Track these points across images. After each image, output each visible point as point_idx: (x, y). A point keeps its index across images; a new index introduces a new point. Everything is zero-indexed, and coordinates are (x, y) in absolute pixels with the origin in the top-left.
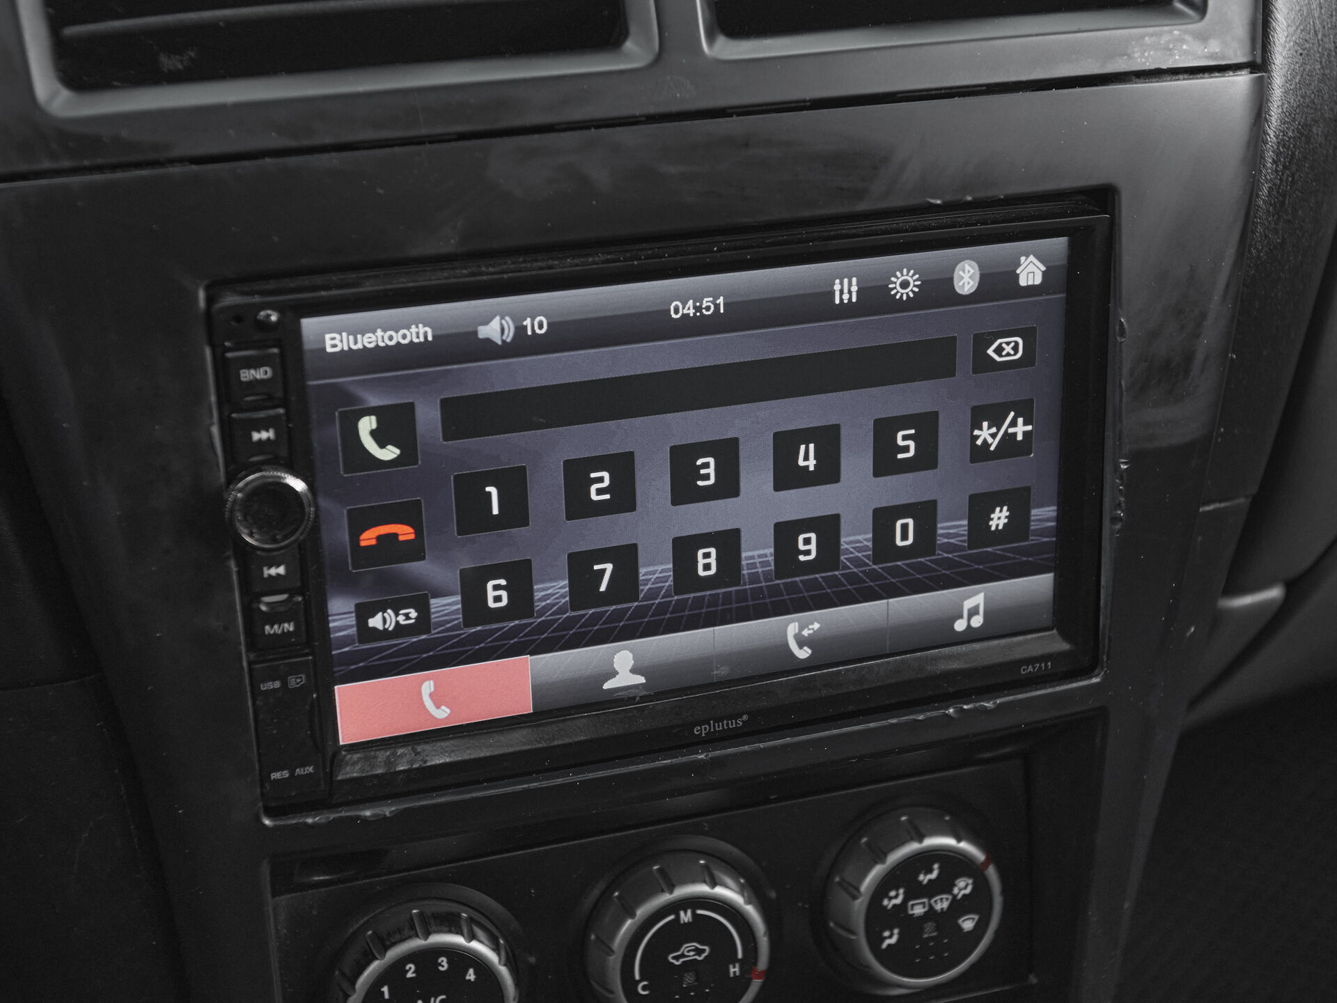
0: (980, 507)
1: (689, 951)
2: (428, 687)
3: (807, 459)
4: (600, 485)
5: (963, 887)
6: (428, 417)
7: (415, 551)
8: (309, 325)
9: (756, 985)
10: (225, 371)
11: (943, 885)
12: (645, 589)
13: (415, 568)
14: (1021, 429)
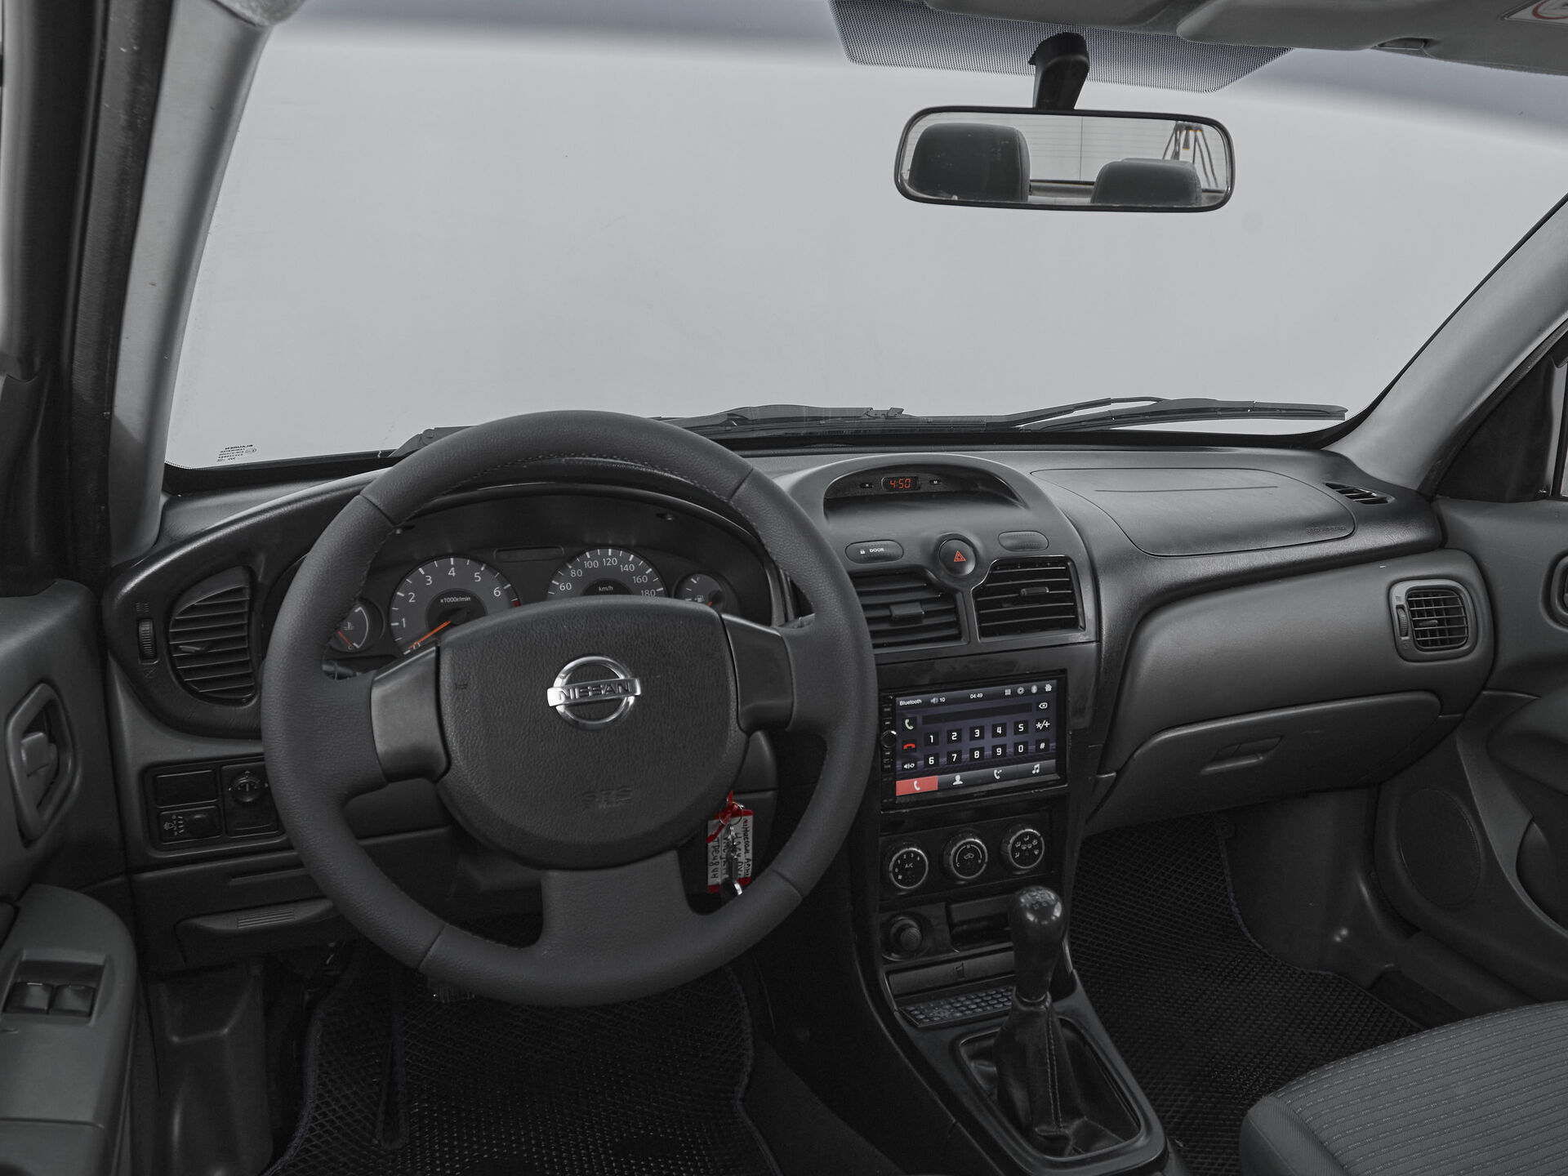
0: (1038, 743)
1: (969, 856)
2: (915, 783)
3: (999, 730)
4: (954, 736)
5: (1035, 842)
6: (920, 720)
7: (915, 750)
8: (897, 699)
9: (985, 866)
10: (881, 709)
11: (1030, 841)
12: (963, 760)
13: (915, 754)
14: (1047, 724)
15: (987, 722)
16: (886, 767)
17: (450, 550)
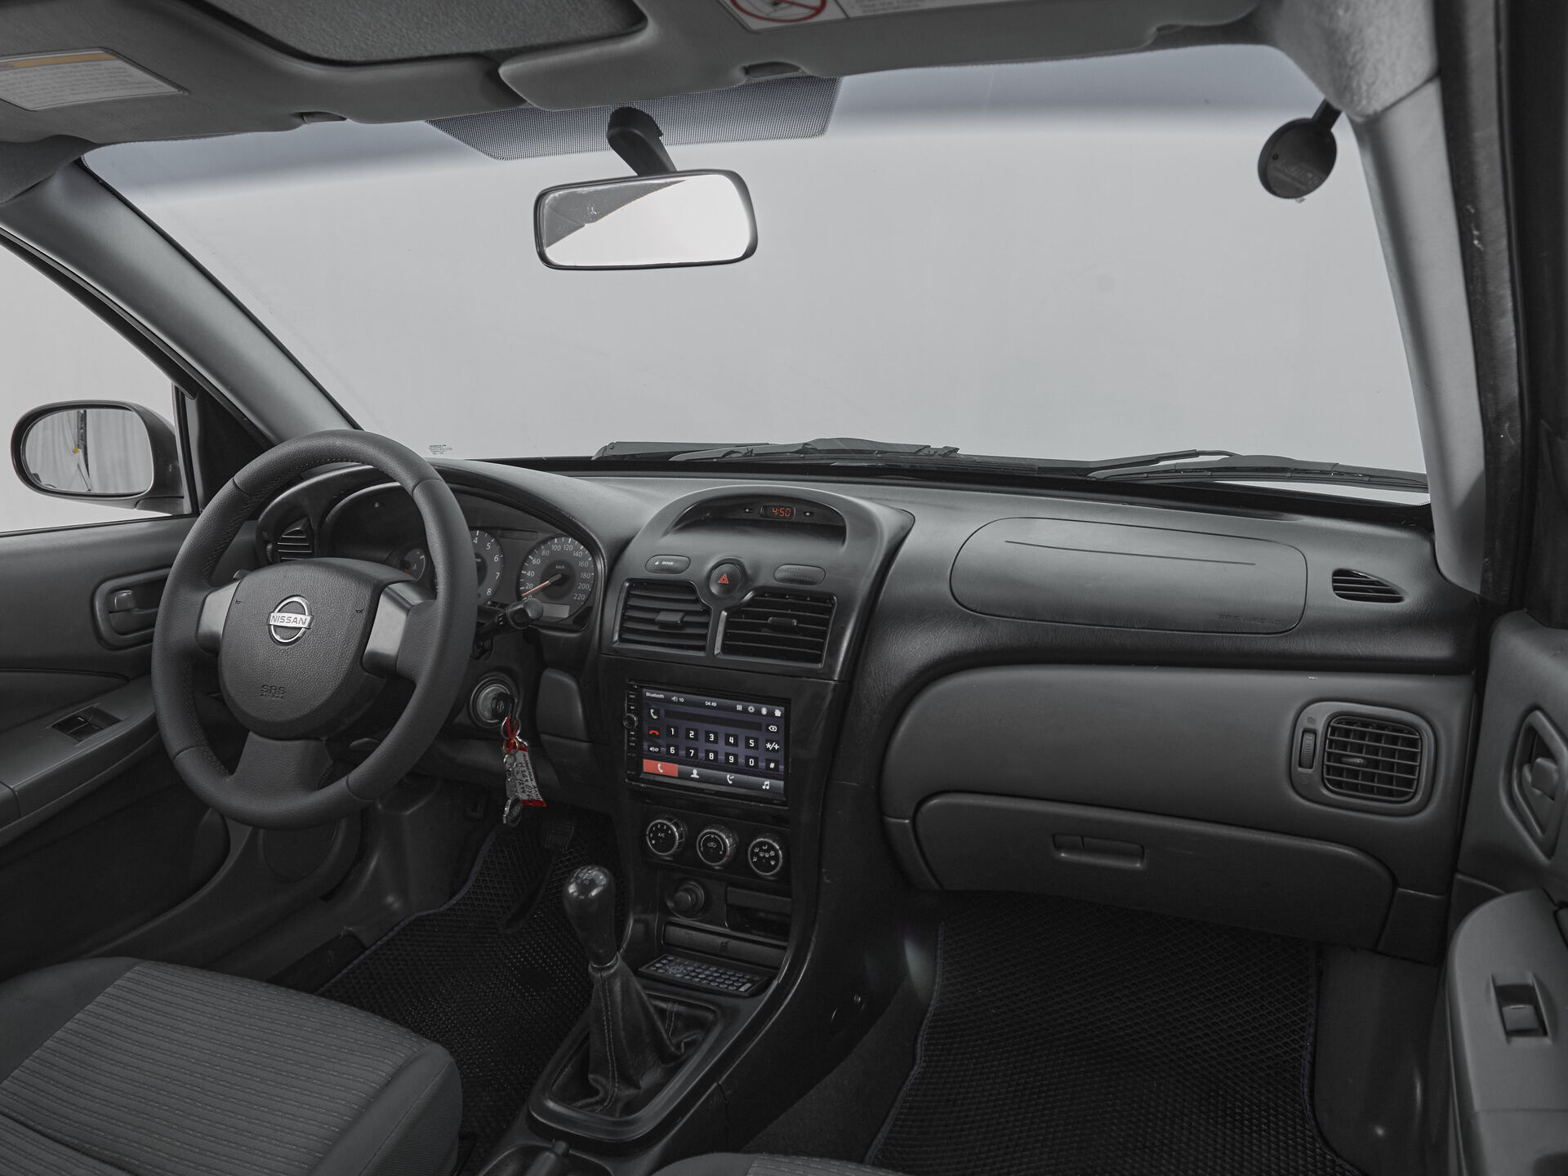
0: (768, 762)
1: (712, 844)
2: (659, 765)
4: (692, 734)
5: (772, 853)
6: (662, 712)
7: (658, 737)
8: (644, 690)
9: (725, 858)
10: (629, 695)
11: (767, 851)
12: (700, 758)
13: (658, 740)
14: (777, 747)
15: (722, 730)
16: (631, 744)
17: (479, 525)
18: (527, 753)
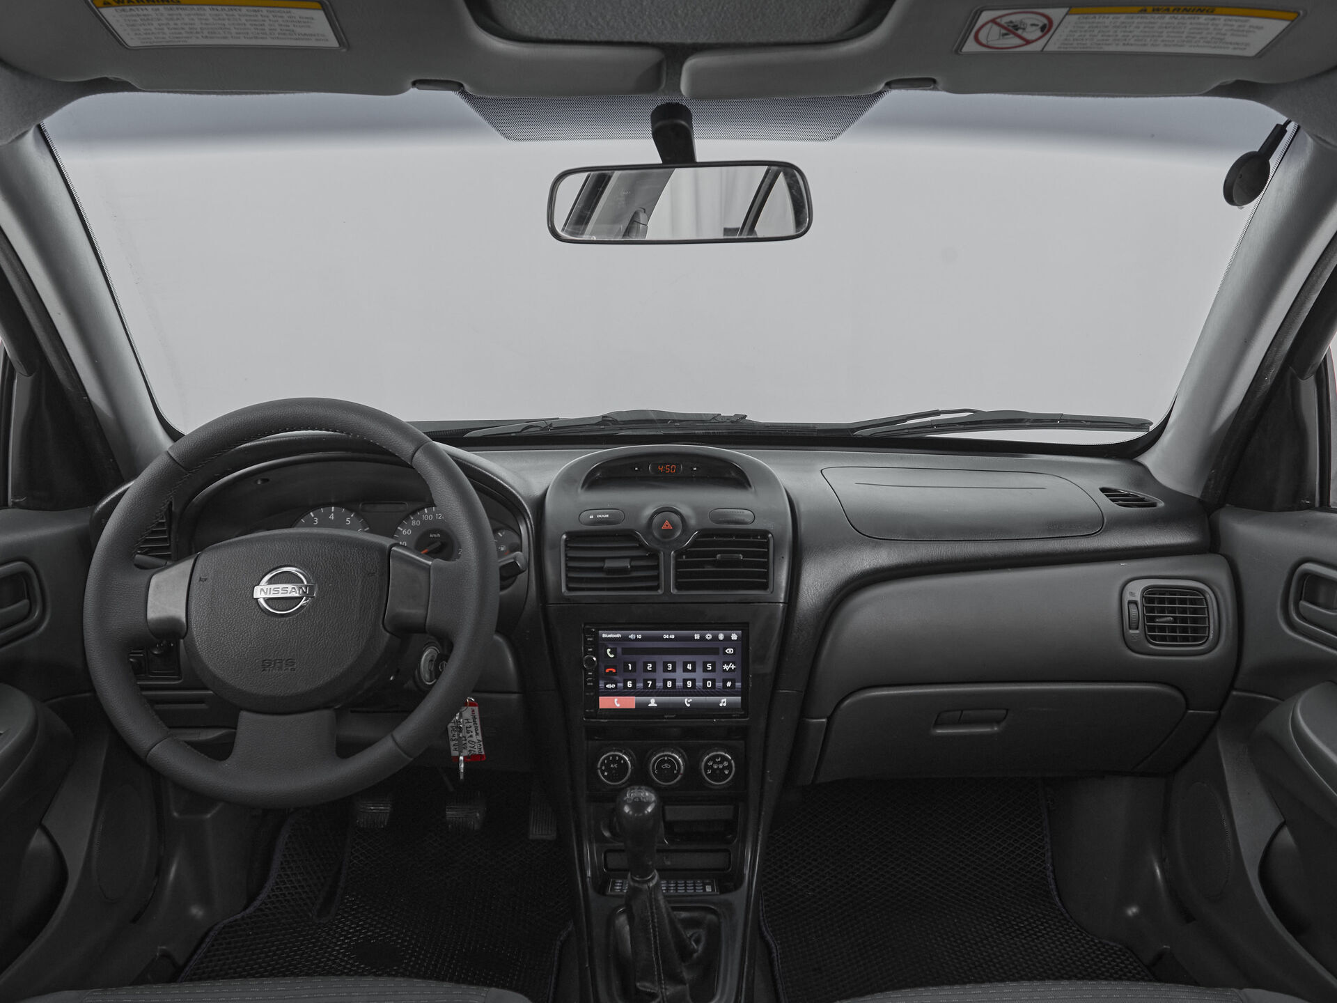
0: (725, 682)
1: (666, 766)
2: (616, 700)
3: (689, 667)
4: (650, 667)
5: (726, 764)
6: (619, 650)
7: (615, 674)
8: (600, 632)
9: (680, 776)
10: (585, 638)
11: (721, 762)
12: (657, 688)
13: (615, 677)
14: (733, 667)
15: (680, 659)
16: (588, 684)
17: (333, 501)
18: (476, 709)
